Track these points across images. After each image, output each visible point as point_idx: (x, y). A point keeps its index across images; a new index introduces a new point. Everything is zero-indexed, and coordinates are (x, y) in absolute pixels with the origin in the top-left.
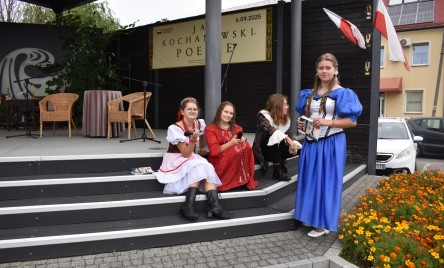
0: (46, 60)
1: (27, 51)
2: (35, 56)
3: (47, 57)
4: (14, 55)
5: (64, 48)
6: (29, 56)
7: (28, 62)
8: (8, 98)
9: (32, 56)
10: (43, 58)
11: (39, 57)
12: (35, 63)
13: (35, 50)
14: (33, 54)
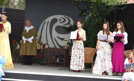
0: (69, 23)
1: (58, 17)
2: (62, 20)
3: (69, 21)
4: (50, 19)
5: (80, 15)
6: (59, 20)
7: (58, 24)
8: (47, 47)
9: (60, 20)
10: (67, 21)
11: (65, 20)
12: (62, 25)
13: (63, 16)
14: (61, 19)
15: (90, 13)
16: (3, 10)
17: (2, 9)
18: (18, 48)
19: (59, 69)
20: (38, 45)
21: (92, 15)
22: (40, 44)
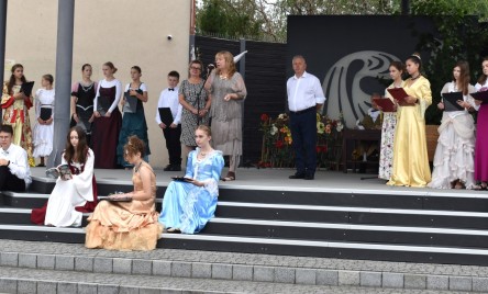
1: (365, 56)
2: (376, 63)
4: (345, 62)
6: (367, 63)
7: (365, 72)
9: (371, 63)
11: (381, 63)
12: (375, 74)
13: (376, 54)
14: (373, 60)
15: (442, 42)
16: (243, 46)
17: (239, 43)
18: (273, 133)
19: (362, 179)
20: (319, 124)
21: (444, 47)
22: (325, 121)
